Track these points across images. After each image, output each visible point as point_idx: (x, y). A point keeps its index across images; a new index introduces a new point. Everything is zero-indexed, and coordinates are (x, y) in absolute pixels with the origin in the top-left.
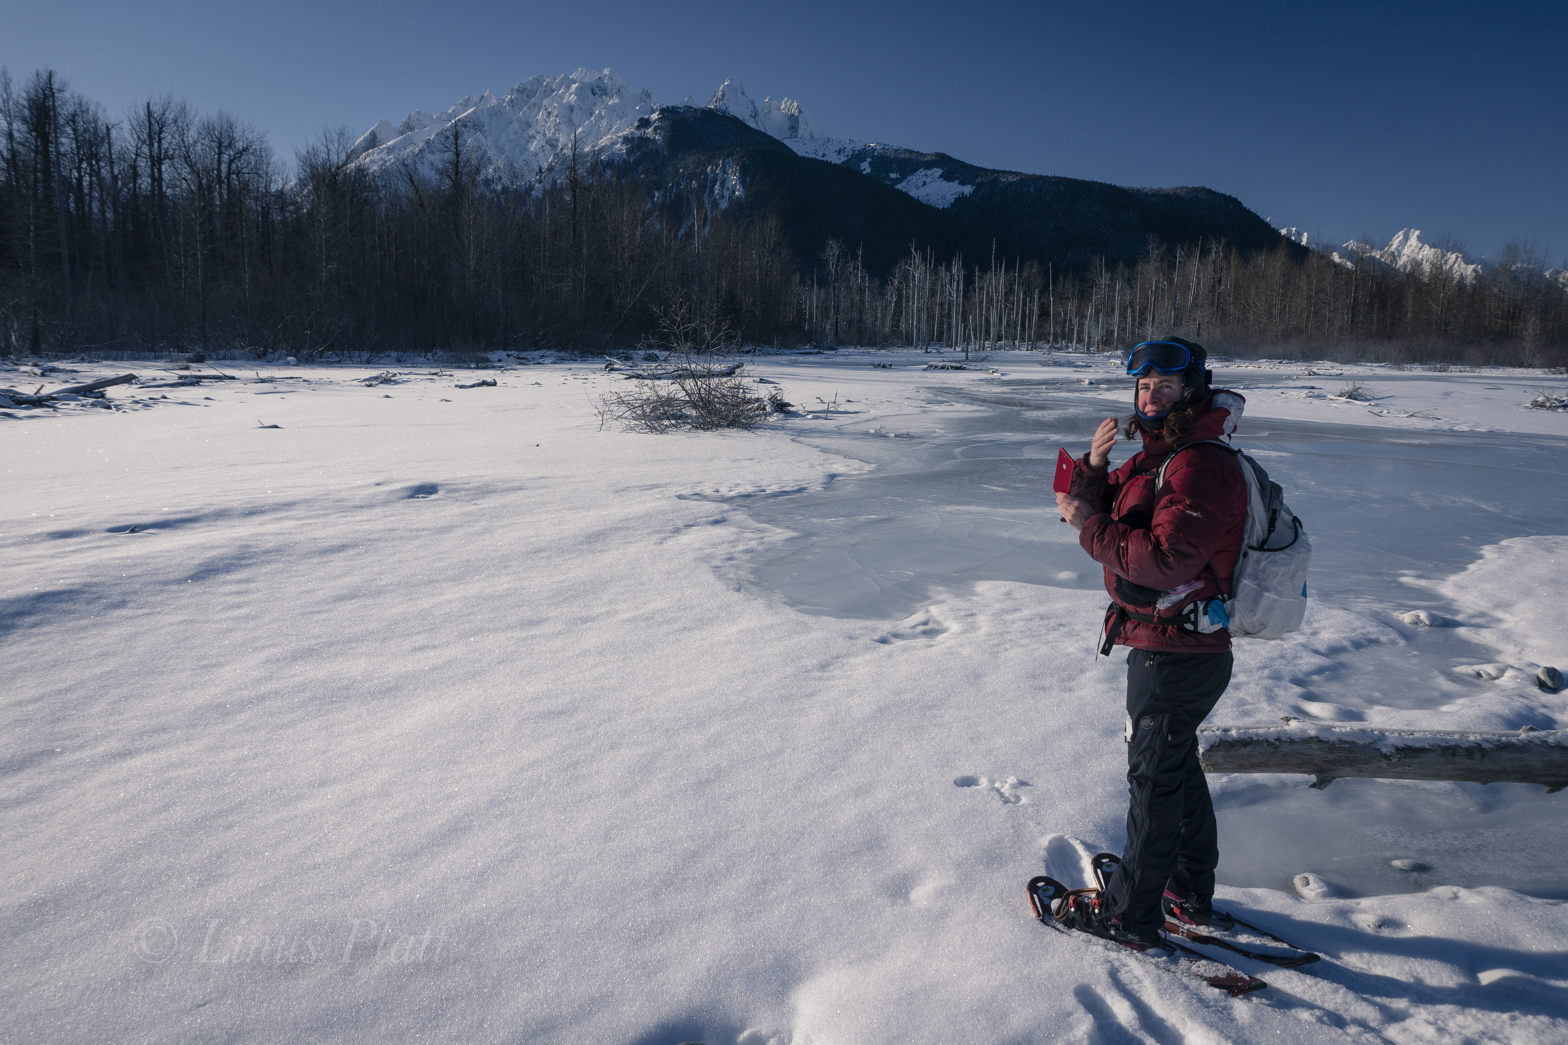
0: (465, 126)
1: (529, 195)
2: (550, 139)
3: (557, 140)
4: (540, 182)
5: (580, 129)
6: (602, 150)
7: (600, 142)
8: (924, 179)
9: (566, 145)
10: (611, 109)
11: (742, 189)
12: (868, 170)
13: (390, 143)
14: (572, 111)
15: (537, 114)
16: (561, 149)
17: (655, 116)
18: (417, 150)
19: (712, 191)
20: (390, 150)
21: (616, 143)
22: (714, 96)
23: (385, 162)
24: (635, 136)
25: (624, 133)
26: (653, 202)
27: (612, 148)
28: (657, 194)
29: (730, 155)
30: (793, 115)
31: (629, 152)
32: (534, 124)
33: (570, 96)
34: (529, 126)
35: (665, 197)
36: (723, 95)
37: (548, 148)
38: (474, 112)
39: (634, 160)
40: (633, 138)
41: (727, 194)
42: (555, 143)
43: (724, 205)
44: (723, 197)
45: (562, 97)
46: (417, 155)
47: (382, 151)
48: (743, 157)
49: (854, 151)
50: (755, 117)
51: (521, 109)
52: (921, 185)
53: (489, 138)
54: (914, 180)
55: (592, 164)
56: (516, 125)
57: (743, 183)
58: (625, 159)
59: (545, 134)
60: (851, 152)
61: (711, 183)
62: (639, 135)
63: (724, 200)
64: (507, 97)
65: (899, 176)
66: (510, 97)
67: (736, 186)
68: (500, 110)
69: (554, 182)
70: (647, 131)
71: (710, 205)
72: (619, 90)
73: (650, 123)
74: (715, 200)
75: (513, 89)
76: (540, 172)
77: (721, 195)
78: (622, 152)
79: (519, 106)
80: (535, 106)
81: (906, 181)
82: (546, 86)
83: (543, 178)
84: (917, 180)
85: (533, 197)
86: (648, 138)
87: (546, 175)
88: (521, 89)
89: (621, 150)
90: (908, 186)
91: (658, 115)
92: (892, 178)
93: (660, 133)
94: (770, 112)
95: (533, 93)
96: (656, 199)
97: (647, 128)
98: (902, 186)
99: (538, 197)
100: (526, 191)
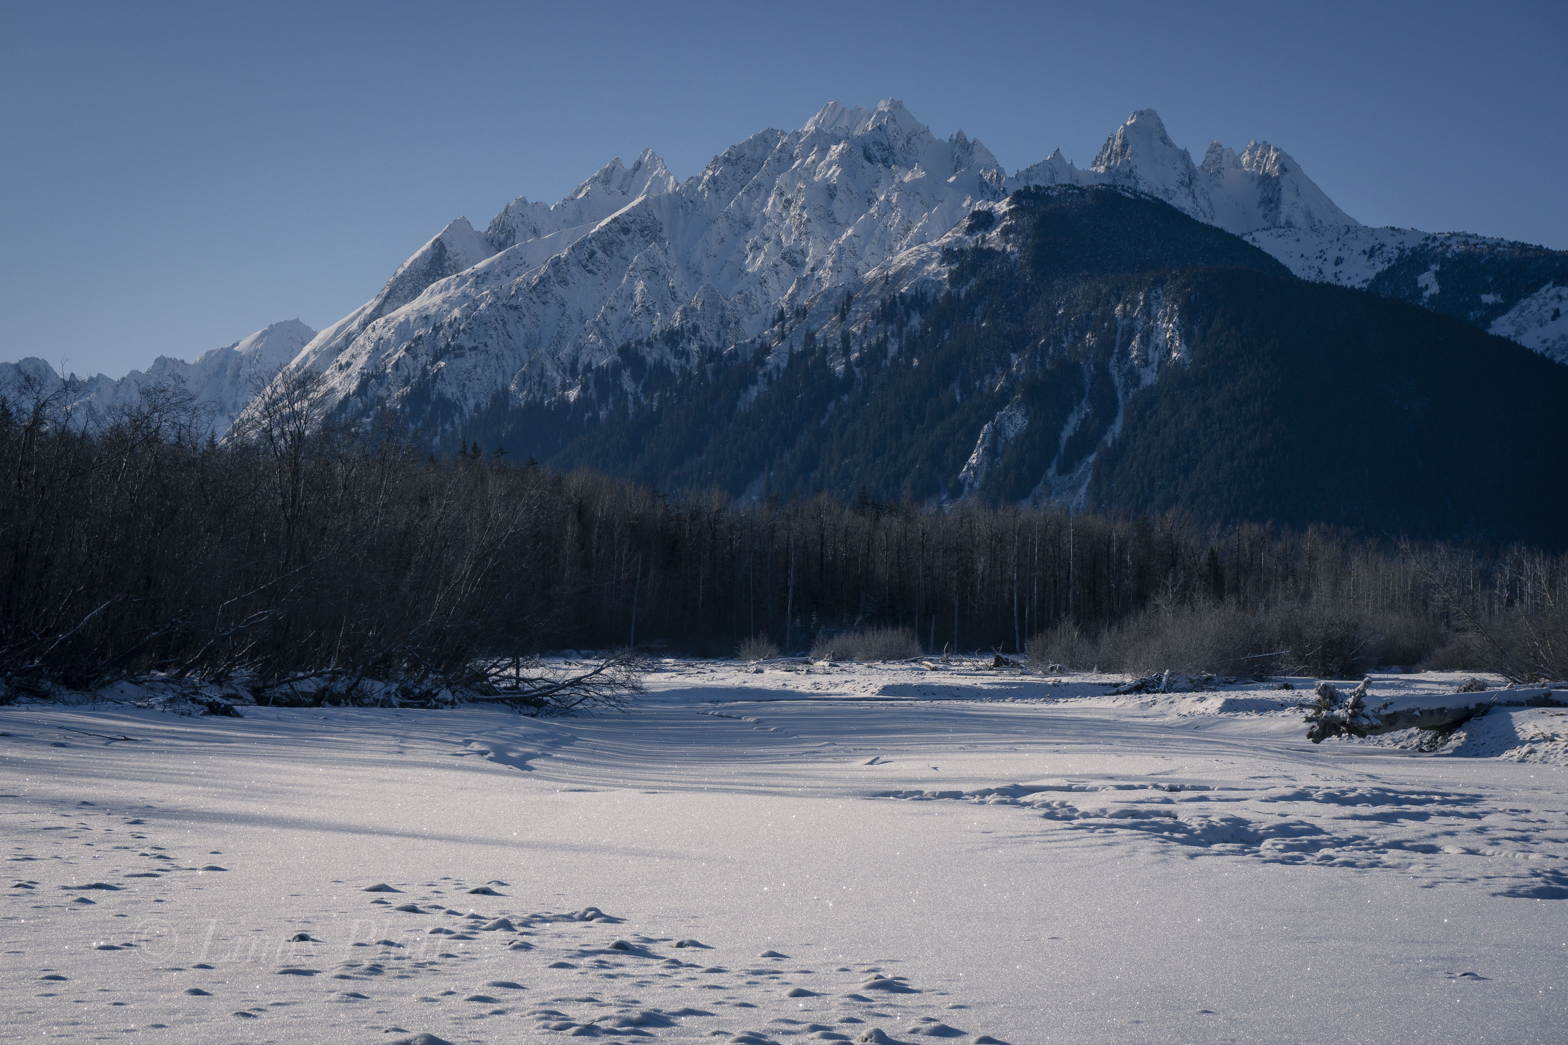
0: (626, 231)
1: (763, 364)
2: (791, 250)
3: (804, 253)
4: (781, 337)
5: (850, 231)
6: (900, 275)
7: (896, 259)
8: (1555, 304)
9: (821, 262)
10: (909, 191)
11: (1184, 347)
12: (1435, 289)
13: (479, 265)
14: (832, 196)
15: (764, 204)
16: (813, 270)
17: (1002, 207)
18: (535, 280)
19: (1125, 352)
20: (480, 279)
21: (929, 262)
22: (1105, 147)
23: (476, 304)
24: (966, 247)
25: (944, 240)
26: (1009, 376)
27: (921, 271)
28: (1015, 359)
29: (1160, 282)
30: (1267, 176)
31: (956, 279)
32: (757, 222)
33: (829, 166)
34: (748, 225)
35: (1033, 366)
36: (1124, 146)
37: (785, 267)
38: (644, 204)
39: (968, 294)
40: (961, 251)
41: (1154, 356)
42: (799, 258)
43: (1149, 378)
44: (1146, 363)
45: (811, 171)
46: (534, 288)
47: (464, 280)
48: (1185, 286)
49: (1401, 251)
50: (1189, 186)
51: (731, 195)
52: (1548, 316)
53: (671, 252)
54: (1534, 308)
55: (883, 302)
56: (722, 225)
57: (1187, 337)
58: (948, 292)
59: (779, 242)
60: (1396, 252)
61: (1122, 337)
62: (973, 245)
63: (1150, 369)
64: (704, 174)
65: (1499, 299)
66: (711, 173)
67: (1173, 342)
68: (692, 199)
69: (810, 337)
70: (988, 236)
71: (1122, 380)
72: (909, 141)
73: (993, 218)
74: (1131, 370)
75: (716, 159)
76: (777, 317)
77: (1143, 360)
78: (940, 278)
79: (728, 189)
80: (759, 189)
81: (1517, 308)
82: (780, 151)
83: (786, 330)
84: (1540, 308)
85: (769, 367)
86: (991, 251)
87: (794, 323)
88: (733, 158)
89: (938, 274)
90: (1520, 319)
91: (1009, 204)
92: (1487, 304)
93: (1015, 241)
94: (1219, 172)
95: (755, 165)
96: (1014, 369)
97: (988, 230)
98: (1508, 319)
99: (778, 367)
100: (755, 356)
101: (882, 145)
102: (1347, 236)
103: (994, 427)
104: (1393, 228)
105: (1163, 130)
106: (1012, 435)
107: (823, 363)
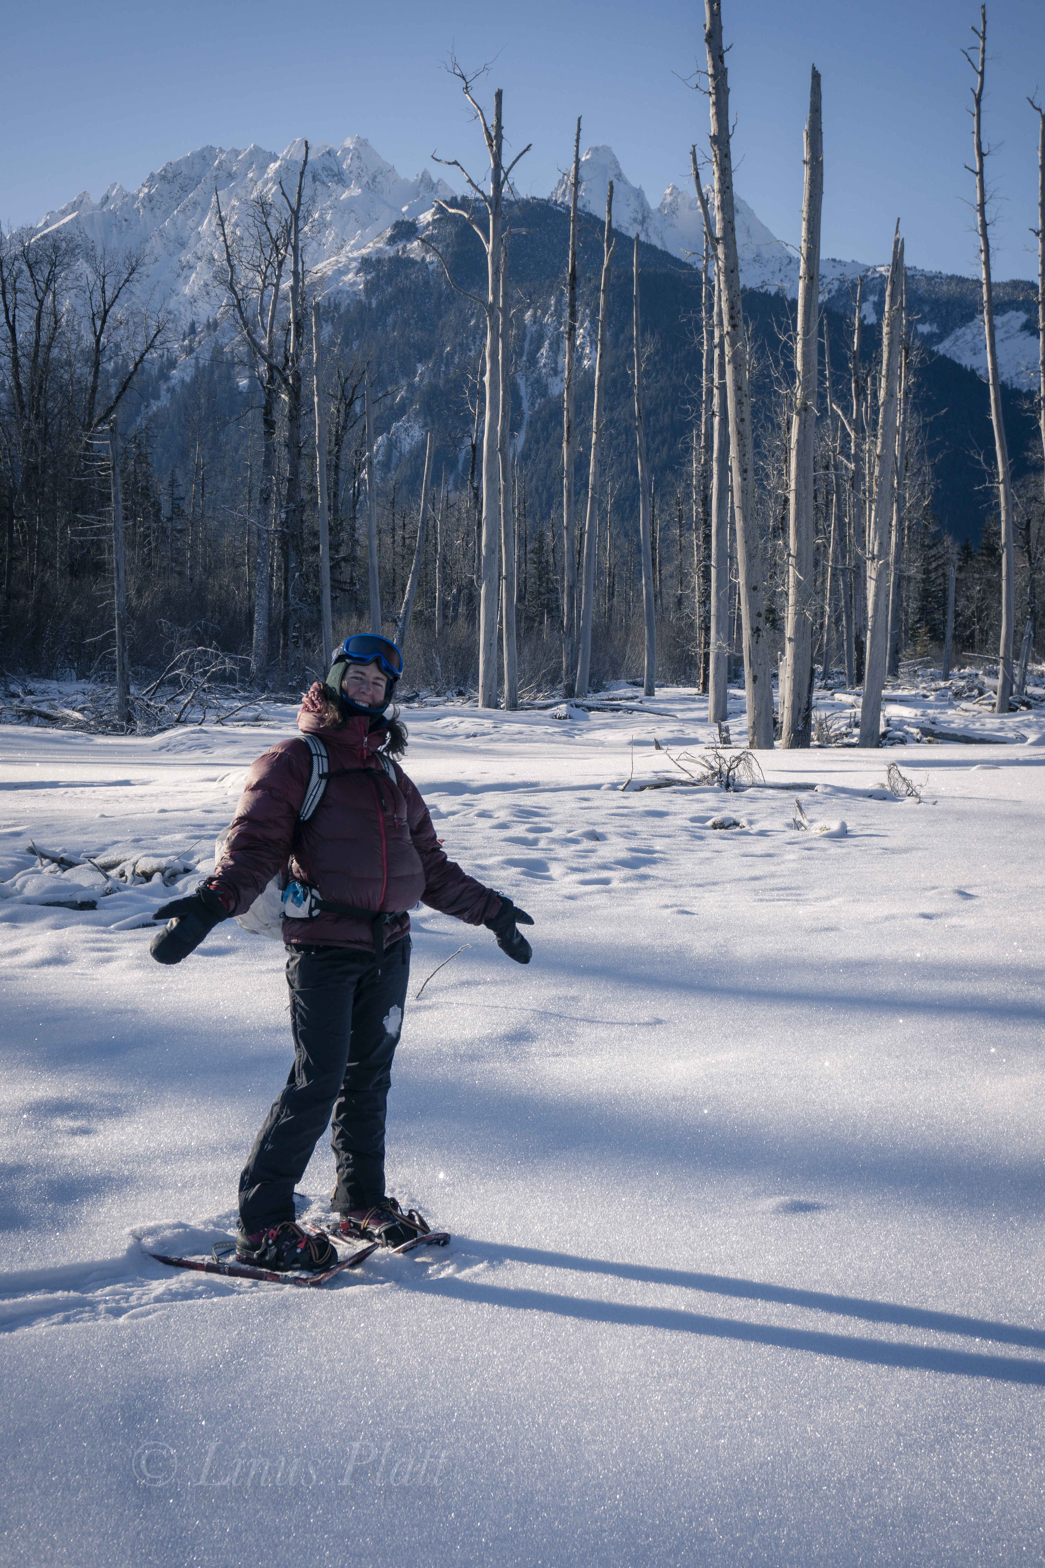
1: (168, 378)
2: (222, 270)
3: (234, 272)
4: (190, 350)
6: (317, 285)
7: (313, 270)
9: (251, 281)
10: (345, 208)
12: (872, 319)
15: (200, 223)
16: (241, 289)
17: (427, 217)
19: (533, 360)
21: (347, 272)
24: (385, 256)
25: (364, 251)
27: (337, 281)
28: (420, 369)
31: (371, 288)
32: (192, 241)
33: (266, 184)
34: (183, 245)
35: (435, 374)
37: (218, 287)
38: (76, 220)
39: (380, 304)
40: (379, 261)
42: (230, 277)
43: (558, 388)
44: (556, 372)
45: (248, 188)
49: (842, 282)
50: (642, 223)
51: (167, 213)
54: (969, 337)
58: (360, 301)
60: (836, 284)
61: (530, 345)
62: (392, 254)
63: (559, 378)
64: (140, 191)
65: (935, 329)
66: (146, 190)
67: (583, 349)
68: (127, 217)
69: (218, 350)
70: (409, 246)
71: (529, 390)
72: (374, 179)
73: (417, 230)
74: (538, 381)
75: (152, 175)
76: (187, 331)
77: (552, 369)
78: (355, 289)
79: (164, 208)
80: (195, 208)
81: (952, 337)
82: (218, 169)
83: (195, 345)
84: (974, 337)
85: (173, 381)
86: (413, 262)
87: (204, 337)
88: (170, 175)
89: (354, 284)
90: (954, 348)
91: (434, 214)
92: (922, 334)
93: (435, 251)
94: (674, 213)
95: (193, 181)
96: (417, 379)
97: (409, 240)
98: (943, 348)
99: (183, 381)
100: (161, 370)
101: (332, 170)
102: (789, 267)
103: (389, 440)
104: (834, 260)
105: (618, 167)
106: (408, 447)
107: (230, 378)
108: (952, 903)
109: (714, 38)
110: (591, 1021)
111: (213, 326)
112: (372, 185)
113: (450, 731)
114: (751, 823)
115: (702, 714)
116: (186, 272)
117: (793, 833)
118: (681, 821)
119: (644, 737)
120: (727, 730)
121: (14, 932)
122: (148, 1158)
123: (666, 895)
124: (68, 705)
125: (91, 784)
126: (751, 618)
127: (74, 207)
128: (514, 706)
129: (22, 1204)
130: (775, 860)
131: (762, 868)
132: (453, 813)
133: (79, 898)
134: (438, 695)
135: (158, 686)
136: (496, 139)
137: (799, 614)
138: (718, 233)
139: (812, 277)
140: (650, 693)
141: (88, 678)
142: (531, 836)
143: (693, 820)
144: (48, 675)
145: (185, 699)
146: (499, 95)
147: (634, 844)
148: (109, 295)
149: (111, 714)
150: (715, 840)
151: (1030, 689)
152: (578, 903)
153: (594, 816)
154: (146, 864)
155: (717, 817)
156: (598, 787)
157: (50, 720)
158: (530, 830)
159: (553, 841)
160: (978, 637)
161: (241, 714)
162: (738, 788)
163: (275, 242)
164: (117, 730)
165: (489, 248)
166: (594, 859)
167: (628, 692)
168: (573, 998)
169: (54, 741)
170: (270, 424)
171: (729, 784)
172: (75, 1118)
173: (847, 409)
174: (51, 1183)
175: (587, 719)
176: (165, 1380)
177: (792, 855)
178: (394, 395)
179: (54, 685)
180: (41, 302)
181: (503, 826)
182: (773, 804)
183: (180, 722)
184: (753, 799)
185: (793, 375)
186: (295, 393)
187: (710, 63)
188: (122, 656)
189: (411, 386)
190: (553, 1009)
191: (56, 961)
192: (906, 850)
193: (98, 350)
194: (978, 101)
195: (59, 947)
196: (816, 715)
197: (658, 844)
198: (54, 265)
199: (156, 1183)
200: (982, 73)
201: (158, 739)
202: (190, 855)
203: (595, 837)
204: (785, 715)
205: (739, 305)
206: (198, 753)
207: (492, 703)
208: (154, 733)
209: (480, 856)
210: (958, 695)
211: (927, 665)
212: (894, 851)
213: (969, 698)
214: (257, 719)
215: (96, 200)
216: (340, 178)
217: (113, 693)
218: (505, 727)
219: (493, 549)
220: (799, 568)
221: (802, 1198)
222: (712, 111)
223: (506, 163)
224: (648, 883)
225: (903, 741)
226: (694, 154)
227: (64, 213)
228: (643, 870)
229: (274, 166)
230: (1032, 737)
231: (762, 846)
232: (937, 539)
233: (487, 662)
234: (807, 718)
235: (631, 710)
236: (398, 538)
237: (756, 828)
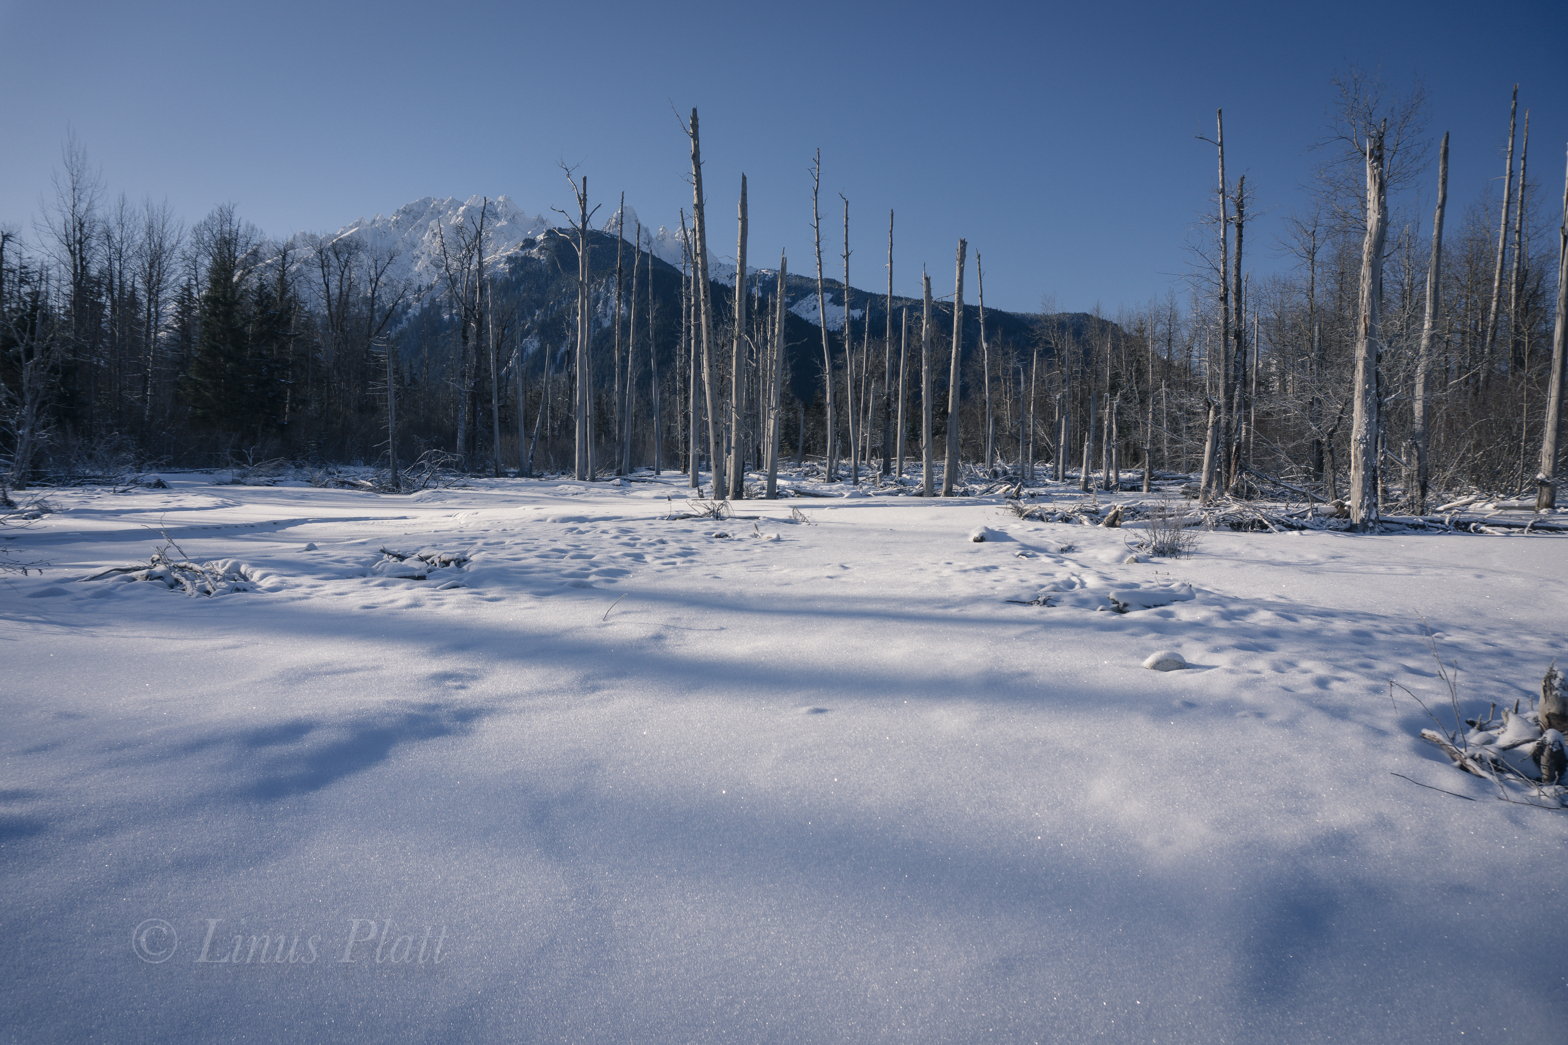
0: (348, 245)
1: (406, 313)
2: (435, 260)
3: (443, 261)
4: (418, 300)
6: (485, 269)
8: (814, 303)
11: (625, 308)
14: (458, 232)
15: (423, 236)
16: (446, 269)
17: (540, 237)
19: (594, 309)
21: (500, 263)
22: (608, 223)
24: (520, 256)
25: (509, 253)
27: (496, 267)
28: (537, 312)
29: (614, 274)
31: (512, 271)
32: (419, 245)
33: (459, 217)
34: (414, 246)
35: (546, 315)
37: (433, 268)
38: (358, 231)
39: (517, 279)
40: (516, 258)
41: (610, 312)
42: (440, 264)
44: (606, 316)
45: (449, 219)
48: (627, 276)
50: (648, 244)
51: (406, 230)
52: (811, 308)
54: (805, 304)
56: (401, 245)
57: (628, 303)
58: (507, 278)
59: (430, 255)
60: (753, 278)
62: (523, 255)
63: (607, 319)
64: (392, 218)
65: (794, 301)
66: (395, 218)
68: (385, 231)
69: (433, 300)
70: (531, 251)
72: (514, 217)
73: (535, 243)
74: (597, 319)
75: (398, 210)
76: (417, 290)
78: (504, 271)
79: (404, 227)
80: (420, 227)
81: (799, 304)
82: (432, 209)
83: (421, 297)
85: (410, 315)
86: (534, 259)
87: (426, 293)
88: (407, 211)
89: (504, 269)
91: (544, 236)
93: (545, 254)
94: (666, 239)
95: (420, 215)
96: (536, 317)
97: (532, 248)
98: (793, 309)
99: (414, 315)
100: (403, 309)
101: (495, 212)
103: (521, 347)
104: (753, 267)
106: (530, 352)
107: (439, 314)
108: (838, 571)
109: (696, 157)
110: (690, 629)
111: (430, 288)
112: (513, 220)
113: (563, 492)
114: (734, 535)
115: (686, 484)
116: (416, 259)
117: (754, 539)
118: (700, 534)
119: (660, 495)
120: (702, 491)
121: (387, 592)
122: (500, 698)
123: (704, 570)
124: (363, 478)
125: (386, 519)
126: (714, 437)
127: (356, 225)
128: (593, 479)
129: (445, 723)
130: (749, 552)
131: (745, 556)
132: (588, 532)
133: (416, 574)
134: (552, 474)
135: (413, 469)
136: (583, 200)
137: (737, 435)
138: (698, 251)
139: (742, 273)
140: (658, 473)
141: (370, 465)
142: (632, 542)
143: (706, 534)
144: (348, 464)
145: (426, 476)
146: (585, 179)
147: (682, 545)
148: (379, 270)
149: (387, 483)
150: (719, 544)
151: (841, 472)
152: (663, 574)
153: (659, 532)
154: (445, 557)
155: (717, 532)
156: (654, 518)
157: (354, 486)
158: (630, 539)
159: (643, 544)
160: (812, 447)
161: (456, 483)
162: (723, 519)
163: (468, 247)
164: (392, 491)
165: (580, 254)
166: (665, 553)
167: (649, 473)
168: (678, 618)
169: (360, 496)
170: (465, 338)
171: (718, 517)
172: (455, 681)
173: (752, 338)
174: (455, 712)
175: (631, 486)
176: (547, 802)
177: (758, 550)
178: (524, 325)
179: (352, 468)
180: (343, 273)
181: (616, 537)
182: (743, 526)
183: (424, 487)
184: (731, 524)
185: (734, 320)
186: (479, 323)
187: (694, 169)
188: (393, 453)
189: (533, 321)
190: (670, 624)
191: (415, 605)
192: (811, 547)
193: (373, 298)
194: (816, 193)
195: (415, 598)
196: (746, 484)
197: (694, 545)
198: (350, 254)
199: (505, 711)
200: (818, 180)
201: (414, 495)
202: (465, 553)
203: (663, 542)
204: (731, 484)
205: (708, 287)
206: (438, 503)
207: (582, 478)
208: (411, 493)
209: (609, 552)
210: (806, 474)
211: (789, 460)
212: (805, 548)
213: (812, 476)
214: (464, 486)
215: (368, 222)
216: (496, 216)
217: (388, 473)
218: (591, 490)
219: (583, 402)
220: (737, 413)
221: (818, 707)
222: (695, 192)
223: (588, 212)
224: (695, 564)
225: (786, 496)
226: (681, 212)
227: (351, 228)
228: (689, 558)
229: (462, 209)
230: (847, 495)
231: (742, 546)
232: (793, 399)
233: (580, 458)
234: (742, 485)
235: (652, 481)
236: (528, 397)
237: (737, 537)
